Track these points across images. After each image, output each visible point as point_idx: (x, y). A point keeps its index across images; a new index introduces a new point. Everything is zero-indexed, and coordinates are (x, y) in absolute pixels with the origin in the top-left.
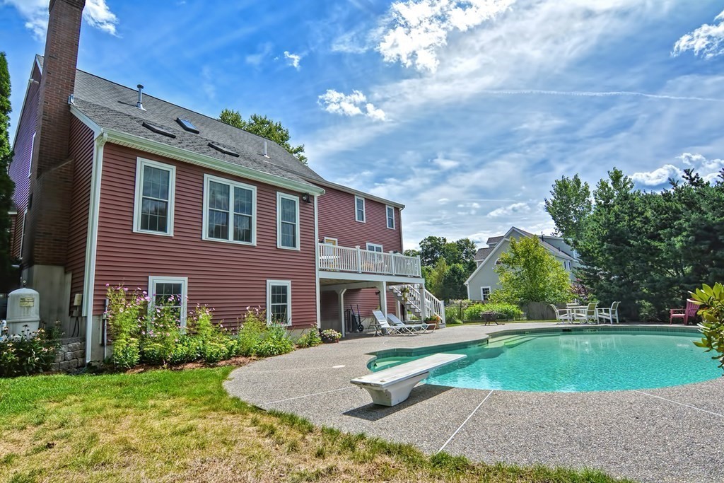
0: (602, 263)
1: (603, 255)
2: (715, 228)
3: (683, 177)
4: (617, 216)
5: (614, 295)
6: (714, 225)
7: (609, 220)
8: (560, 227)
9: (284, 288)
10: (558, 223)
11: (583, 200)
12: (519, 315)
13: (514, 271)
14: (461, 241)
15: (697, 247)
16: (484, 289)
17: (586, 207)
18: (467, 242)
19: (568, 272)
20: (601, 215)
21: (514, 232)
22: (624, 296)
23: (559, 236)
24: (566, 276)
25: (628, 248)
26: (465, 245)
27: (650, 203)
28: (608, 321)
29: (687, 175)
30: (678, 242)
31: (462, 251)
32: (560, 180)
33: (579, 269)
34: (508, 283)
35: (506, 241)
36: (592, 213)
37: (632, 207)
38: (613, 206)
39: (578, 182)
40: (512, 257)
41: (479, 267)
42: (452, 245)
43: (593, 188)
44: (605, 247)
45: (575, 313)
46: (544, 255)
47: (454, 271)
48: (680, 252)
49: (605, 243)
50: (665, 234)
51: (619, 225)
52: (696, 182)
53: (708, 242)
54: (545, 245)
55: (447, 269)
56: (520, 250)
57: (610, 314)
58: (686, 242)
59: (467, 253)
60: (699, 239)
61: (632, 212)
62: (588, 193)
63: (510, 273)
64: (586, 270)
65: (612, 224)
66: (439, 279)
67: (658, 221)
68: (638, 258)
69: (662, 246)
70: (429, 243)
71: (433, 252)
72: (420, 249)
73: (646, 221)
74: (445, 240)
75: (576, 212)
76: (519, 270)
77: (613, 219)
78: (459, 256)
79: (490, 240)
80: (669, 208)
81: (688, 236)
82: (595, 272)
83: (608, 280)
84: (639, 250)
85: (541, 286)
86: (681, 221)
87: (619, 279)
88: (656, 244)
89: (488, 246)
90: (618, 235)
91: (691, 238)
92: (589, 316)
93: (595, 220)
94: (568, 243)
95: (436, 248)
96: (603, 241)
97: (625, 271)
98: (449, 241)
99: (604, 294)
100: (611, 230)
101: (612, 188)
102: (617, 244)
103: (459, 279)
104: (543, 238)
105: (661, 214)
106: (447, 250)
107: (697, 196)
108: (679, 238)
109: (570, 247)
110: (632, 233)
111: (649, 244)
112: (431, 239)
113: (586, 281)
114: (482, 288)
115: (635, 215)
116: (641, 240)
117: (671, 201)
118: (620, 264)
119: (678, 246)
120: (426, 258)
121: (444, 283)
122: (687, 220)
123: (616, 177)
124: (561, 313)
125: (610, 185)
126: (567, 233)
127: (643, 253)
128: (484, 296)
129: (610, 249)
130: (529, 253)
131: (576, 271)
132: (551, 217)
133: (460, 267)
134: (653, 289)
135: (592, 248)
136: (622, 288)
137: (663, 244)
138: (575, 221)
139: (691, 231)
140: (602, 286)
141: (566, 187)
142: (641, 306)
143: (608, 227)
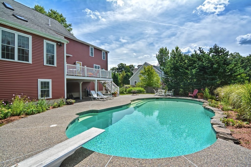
0: (171, 76)
1: (171, 74)
2: (205, 67)
3: (198, 50)
4: (177, 61)
5: (173, 87)
6: (205, 66)
7: (174, 62)
8: (159, 63)
9: (48, 83)
10: (159, 62)
11: (167, 55)
12: (144, 91)
13: (144, 76)
14: (131, 65)
15: (199, 73)
16: (135, 82)
17: (167, 57)
18: (132, 65)
19: (160, 78)
20: (172, 60)
21: (146, 64)
22: (176, 87)
23: (159, 66)
24: (160, 79)
25: (179, 72)
26: (131, 67)
27: (187, 58)
28: (170, 95)
29: (200, 49)
30: (194, 71)
31: (131, 68)
32: (161, 48)
33: (163, 78)
34: (142, 80)
35: (143, 66)
36: (169, 59)
37: (181, 59)
38: (176, 58)
39: (166, 49)
40: (144, 72)
41: (134, 74)
42: (128, 66)
43: (170, 52)
44: (172, 71)
45: (160, 92)
46: (154, 72)
47: (127, 75)
48: (194, 75)
49: (172, 70)
50: (190, 68)
51: (177, 64)
52: (202, 52)
53: (203, 72)
54: (154, 68)
55: (125, 74)
56: (147, 70)
57: (171, 93)
58: (196, 71)
59: (132, 69)
60: (200, 71)
61: (181, 60)
62: (169, 53)
63: (143, 77)
64: (165, 78)
65: (175, 64)
66: (122, 77)
67: (189, 64)
68: (181, 75)
69: (189, 72)
70: (121, 65)
71: (122, 68)
72: (118, 67)
73: (185, 63)
74: (125, 65)
75: (164, 59)
76: (146, 76)
77: (175, 62)
78: (130, 70)
79: (138, 66)
80: (193, 60)
81: (197, 70)
82: (168, 79)
83: (171, 81)
84: (182, 73)
85: (152, 82)
86: (196, 64)
87: (175, 82)
88: (187, 71)
89: (137, 68)
90: (176, 68)
91: (198, 70)
92: (165, 94)
93: (170, 62)
94: (161, 69)
95: (123, 67)
96: (172, 69)
97: (177, 79)
98: (127, 65)
99: (170, 86)
100: (174, 66)
101: (175, 52)
102: (176, 71)
103: (128, 77)
104: (154, 66)
105: (190, 62)
106: (126, 68)
107: (202, 57)
108: (195, 70)
109: (161, 70)
110: (181, 67)
111: (185, 71)
112: (121, 64)
113: (165, 82)
114: (134, 81)
115: (182, 61)
116: (183, 69)
117: (193, 57)
118: (176, 77)
119: (194, 72)
120: (119, 70)
121: (124, 79)
122: (198, 64)
123: (177, 49)
124: (156, 92)
125: (175, 51)
126: (161, 65)
127: (183, 74)
128: (135, 84)
129: (173, 72)
130: (149, 71)
131: (162, 78)
132: (157, 60)
133: (129, 73)
134: (184, 85)
135: (168, 71)
136: (175, 85)
137: (189, 71)
138: (164, 62)
139: (198, 68)
140: (169, 83)
141: (163, 51)
142: (180, 90)
143: (174, 65)
